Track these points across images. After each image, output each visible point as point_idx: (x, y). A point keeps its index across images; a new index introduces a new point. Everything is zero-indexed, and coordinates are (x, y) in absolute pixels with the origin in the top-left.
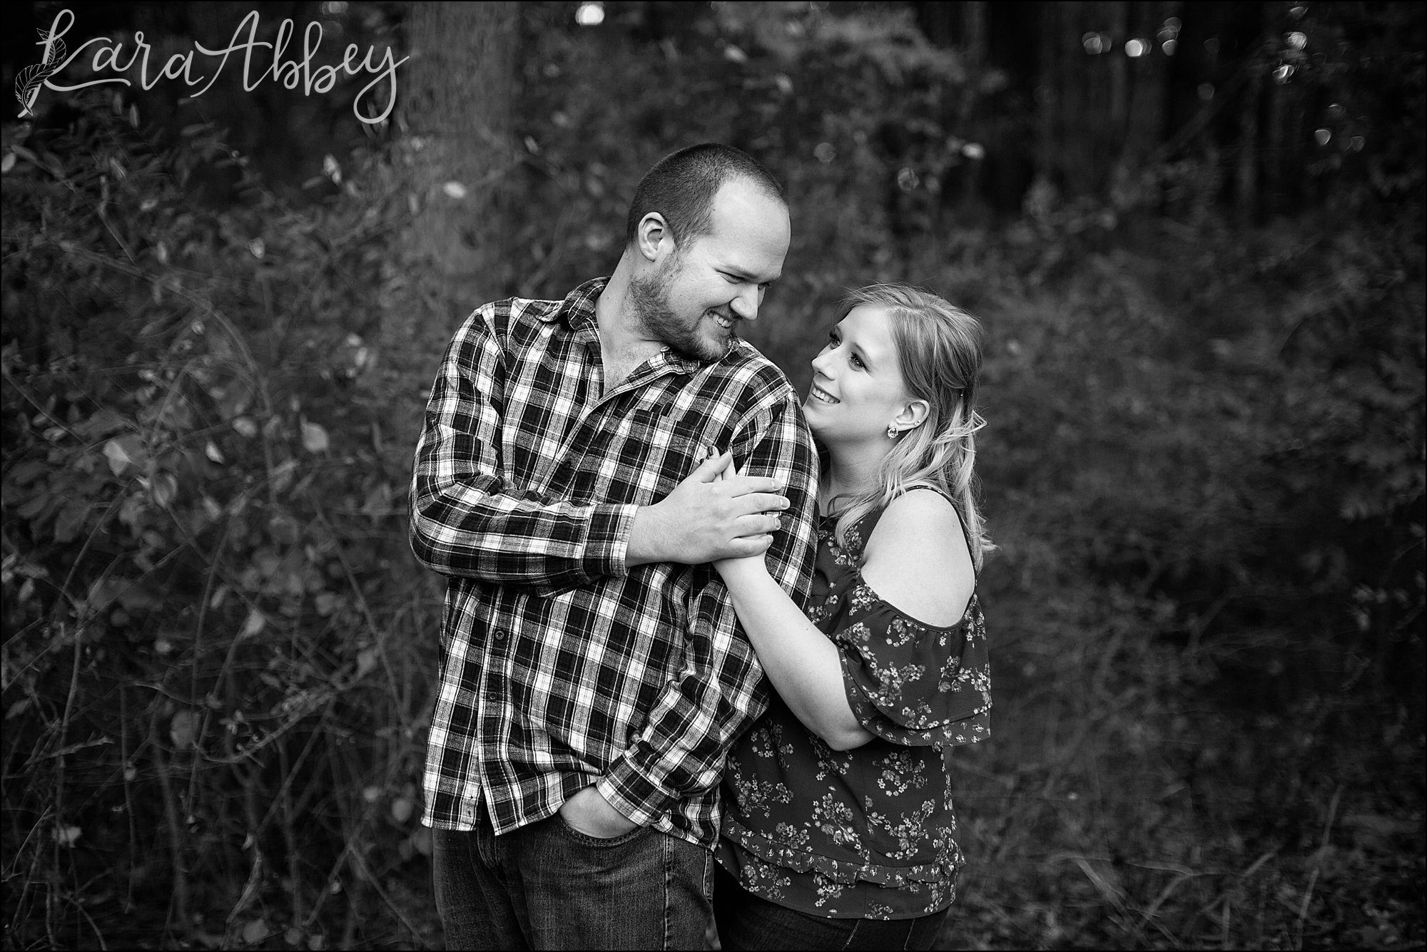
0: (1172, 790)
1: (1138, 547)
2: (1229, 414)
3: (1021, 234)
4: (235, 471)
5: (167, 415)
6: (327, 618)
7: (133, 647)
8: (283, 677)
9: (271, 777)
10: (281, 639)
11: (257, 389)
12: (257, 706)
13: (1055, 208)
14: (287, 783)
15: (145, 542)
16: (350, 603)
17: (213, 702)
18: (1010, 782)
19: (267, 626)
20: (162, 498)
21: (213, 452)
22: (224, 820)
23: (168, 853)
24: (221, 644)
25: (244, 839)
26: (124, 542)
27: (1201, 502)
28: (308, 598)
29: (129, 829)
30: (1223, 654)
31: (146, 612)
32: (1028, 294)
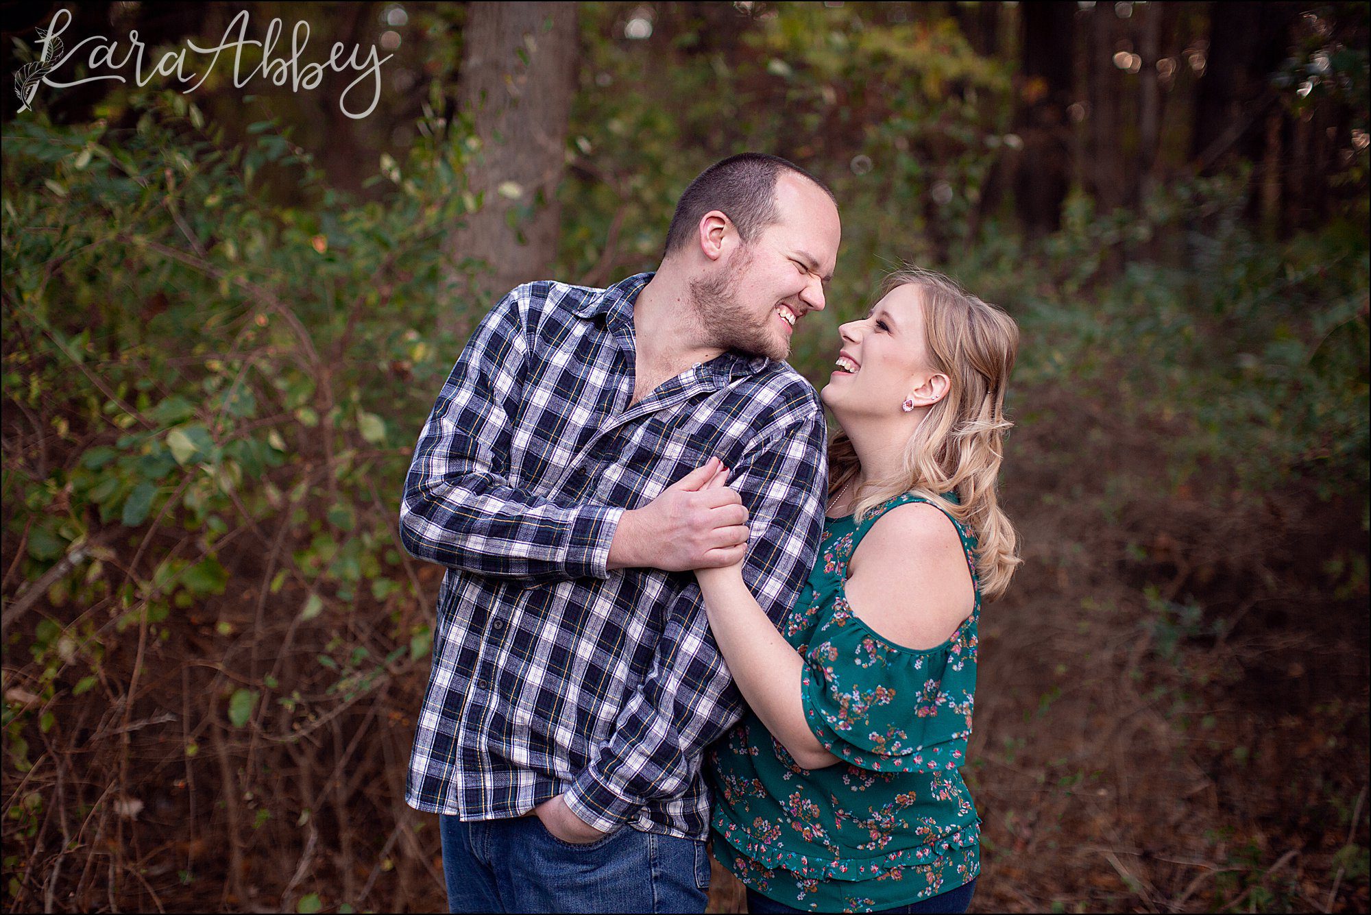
0: (1198, 788)
1: (1167, 550)
2: (1257, 421)
3: (1058, 245)
4: (296, 459)
5: (233, 404)
6: (382, 604)
7: (195, 628)
8: (339, 659)
9: (325, 755)
10: (338, 623)
11: (319, 381)
12: (313, 688)
13: (1091, 219)
14: (342, 763)
15: (208, 528)
16: (406, 590)
17: (271, 681)
18: (1041, 777)
19: (325, 611)
20: (227, 484)
21: (275, 441)
22: (280, 796)
23: (225, 827)
24: (280, 626)
25: (298, 816)
26: (189, 526)
27: (1229, 507)
28: (365, 584)
29: (189, 803)
30: (1249, 656)
31: (209, 595)
32: (1064, 302)
